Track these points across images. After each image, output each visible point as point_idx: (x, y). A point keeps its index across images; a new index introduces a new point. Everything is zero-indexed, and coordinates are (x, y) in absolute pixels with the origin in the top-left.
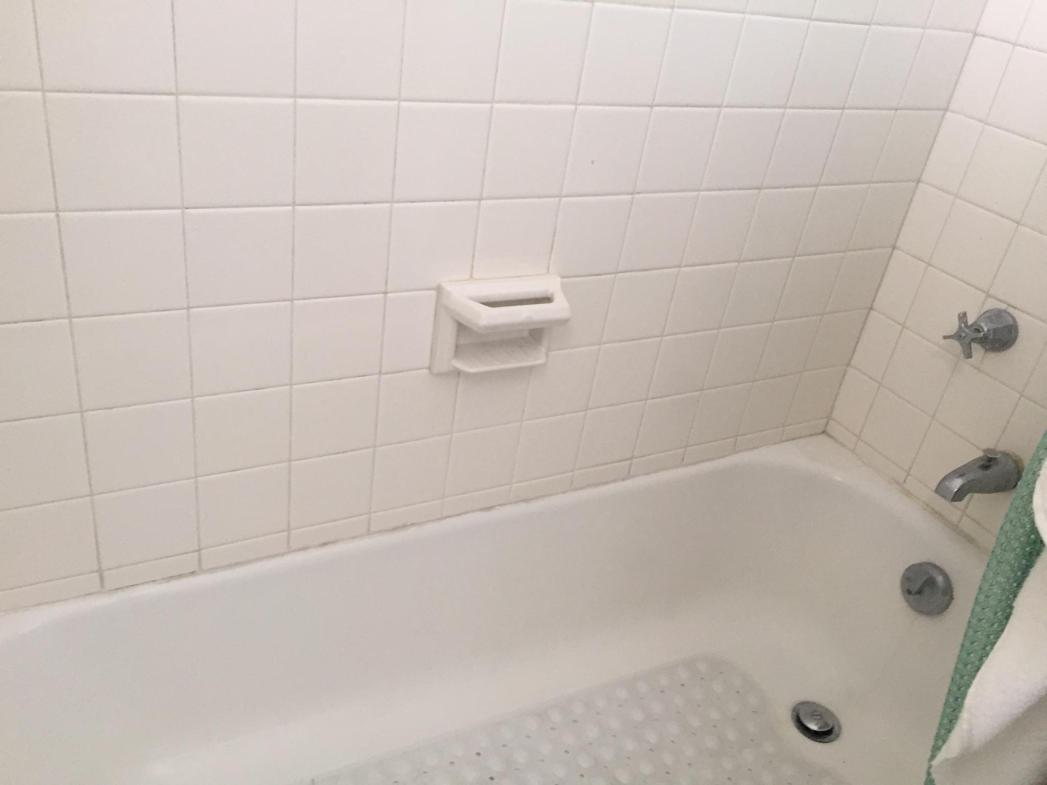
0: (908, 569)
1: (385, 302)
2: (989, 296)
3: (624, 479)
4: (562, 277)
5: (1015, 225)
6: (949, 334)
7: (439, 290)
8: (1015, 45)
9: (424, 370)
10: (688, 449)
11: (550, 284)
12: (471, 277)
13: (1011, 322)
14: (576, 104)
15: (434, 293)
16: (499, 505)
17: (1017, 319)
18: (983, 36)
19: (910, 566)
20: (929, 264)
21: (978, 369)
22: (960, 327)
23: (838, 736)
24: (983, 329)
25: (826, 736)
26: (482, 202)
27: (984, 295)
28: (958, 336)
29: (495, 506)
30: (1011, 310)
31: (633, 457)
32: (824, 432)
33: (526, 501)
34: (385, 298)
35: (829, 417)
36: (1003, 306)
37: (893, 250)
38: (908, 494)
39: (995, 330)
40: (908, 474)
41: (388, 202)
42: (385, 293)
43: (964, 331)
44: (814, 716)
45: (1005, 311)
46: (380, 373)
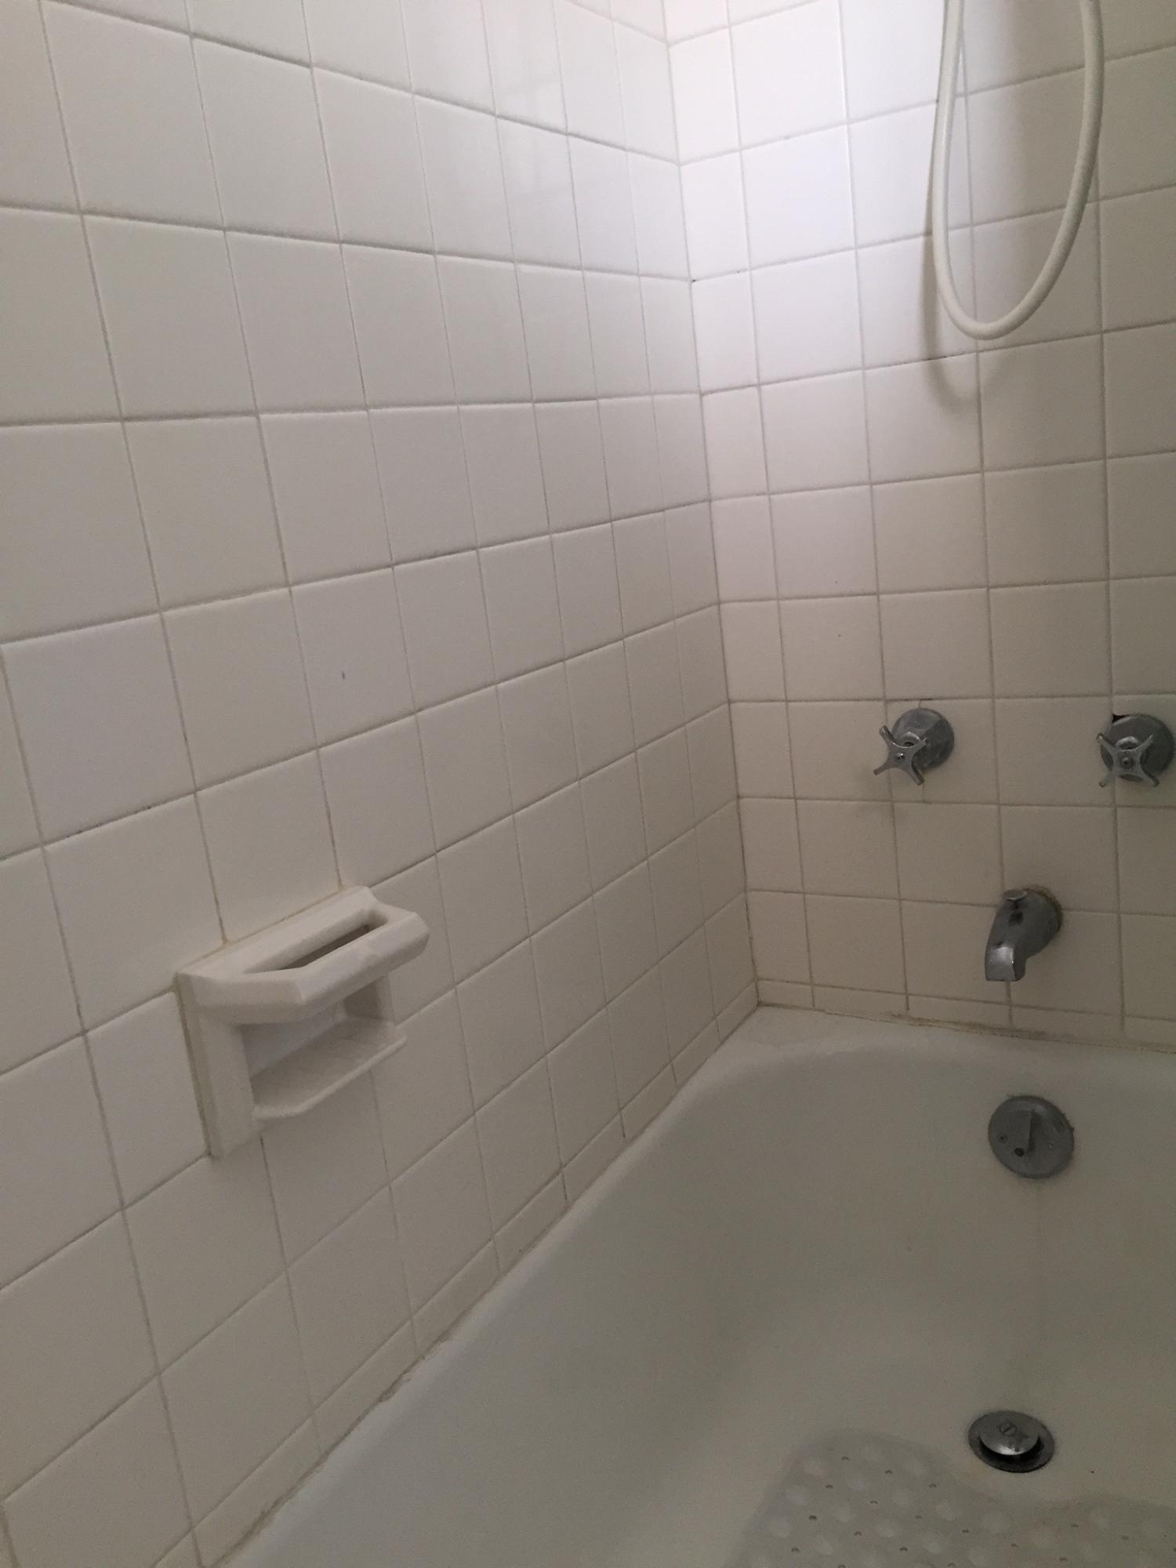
0: (992, 1126)
1: (88, 1049)
2: (888, 701)
3: (563, 1213)
4: (370, 886)
5: (875, 597)
6: (878, 764)
7: (182, 986)
8: (759, 385)
9: (201, 1160)
10: (624, 1111)
11: (358, 902)
12: (225, 940)
13: (938, 719)
14: (287, 584)
15: (170, 996)
16: (405, 1372)
17: (940, 711)
18: (712, 392)
19: (993, 1116)
20: (787, 701)
21: (924, 802)
22: (891, 747)
23: (1052, 1442)
24: (915, 739)
25: (1039, 1453)
26: (199, 793)
27: (881, 704)
28: (894, 761)
29: (400, 1377)
30: (926, 704)
31: (562, 1166)
32: (759, 1004)
33: (444, 1336)
34: (86, 1041)
35: (756, 979)
36: (915, 705)
37: (729, 705)
38: (920, 1022)
39: (928, 734)
40: (907, 995)
41: (35, 846)
42: (84, 1032)
43: (900, 751)
44: (1006, 1433)
45: (920, 709)
46: (123, 1207)
